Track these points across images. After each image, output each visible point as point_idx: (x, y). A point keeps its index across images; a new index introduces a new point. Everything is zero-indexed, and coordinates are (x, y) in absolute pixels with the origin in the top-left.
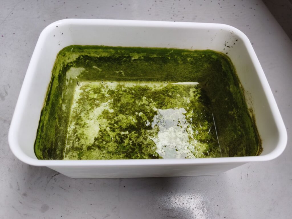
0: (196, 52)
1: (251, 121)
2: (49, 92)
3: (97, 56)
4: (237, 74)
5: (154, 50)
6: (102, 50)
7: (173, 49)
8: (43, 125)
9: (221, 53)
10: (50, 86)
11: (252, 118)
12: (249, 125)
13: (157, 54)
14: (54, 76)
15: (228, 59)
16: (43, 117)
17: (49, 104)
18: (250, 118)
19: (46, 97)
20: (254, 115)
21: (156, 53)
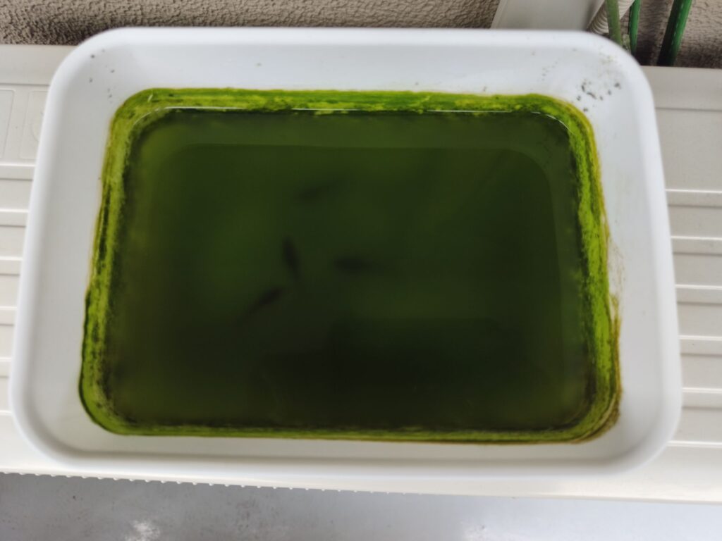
7: (430, 94)
8: (96, 325)
9: (570, 105)
10: (102, 220)
11: (613, 322)
13: (383, 104)
15: (586, 125)
16: (92, 309)
17: (104, 266)
18: (610, 320)
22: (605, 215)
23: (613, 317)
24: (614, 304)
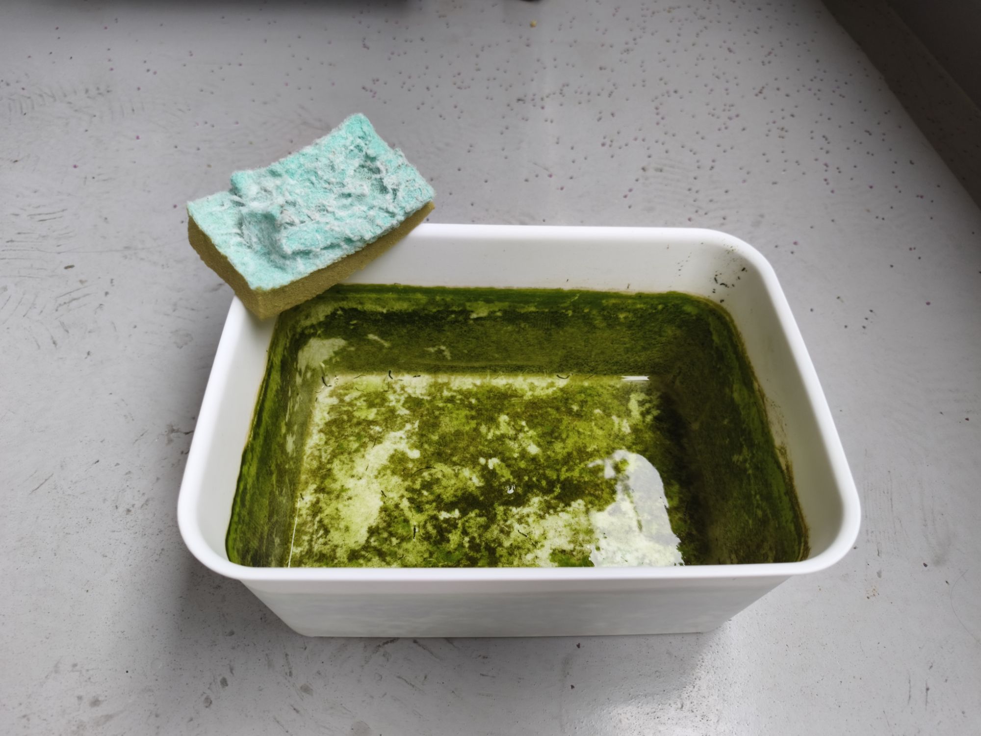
0: (640, 297)
1: (784, 478)
2: (259, 405)
3: (380, 309)
4: (747, 357)
5: (527, 295)
6: (395, 296)
7: (579, 292)
8: (245, 488)
9: (708, 300)
10: (263, 389)
11: (785, 471)
12: (779, 491)
13: (536, 304)
14: (272, 363)
15: (725, 315)
16: (246, 468)
17: (258, 434)
18: (782, 472)
19: (254, 417)
20: (790, 464)
21: (534, 302)
22: (757, 381)
23: (784, 467)
24: (782, 454)
